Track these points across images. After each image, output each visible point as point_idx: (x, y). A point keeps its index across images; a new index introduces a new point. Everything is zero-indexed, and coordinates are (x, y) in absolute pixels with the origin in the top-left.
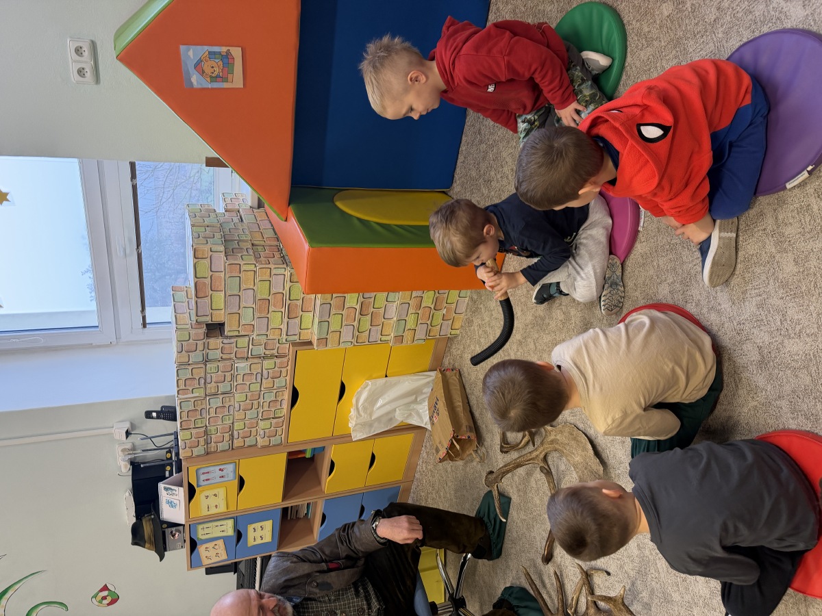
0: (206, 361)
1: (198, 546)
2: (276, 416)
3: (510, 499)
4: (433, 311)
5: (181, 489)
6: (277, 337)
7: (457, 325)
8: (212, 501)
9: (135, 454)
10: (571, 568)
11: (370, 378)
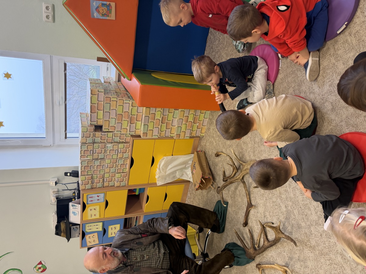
0: (94, 143)
1: (86, 236)
2: (124, 172)
3: (228, 202)
4: (193, 124)
5: (79, 205)
6: (125, 133)
7: (203, 131)
8: (93, 212)
9: (58, 194)
10: (256, 227)
11: (165, 156)
